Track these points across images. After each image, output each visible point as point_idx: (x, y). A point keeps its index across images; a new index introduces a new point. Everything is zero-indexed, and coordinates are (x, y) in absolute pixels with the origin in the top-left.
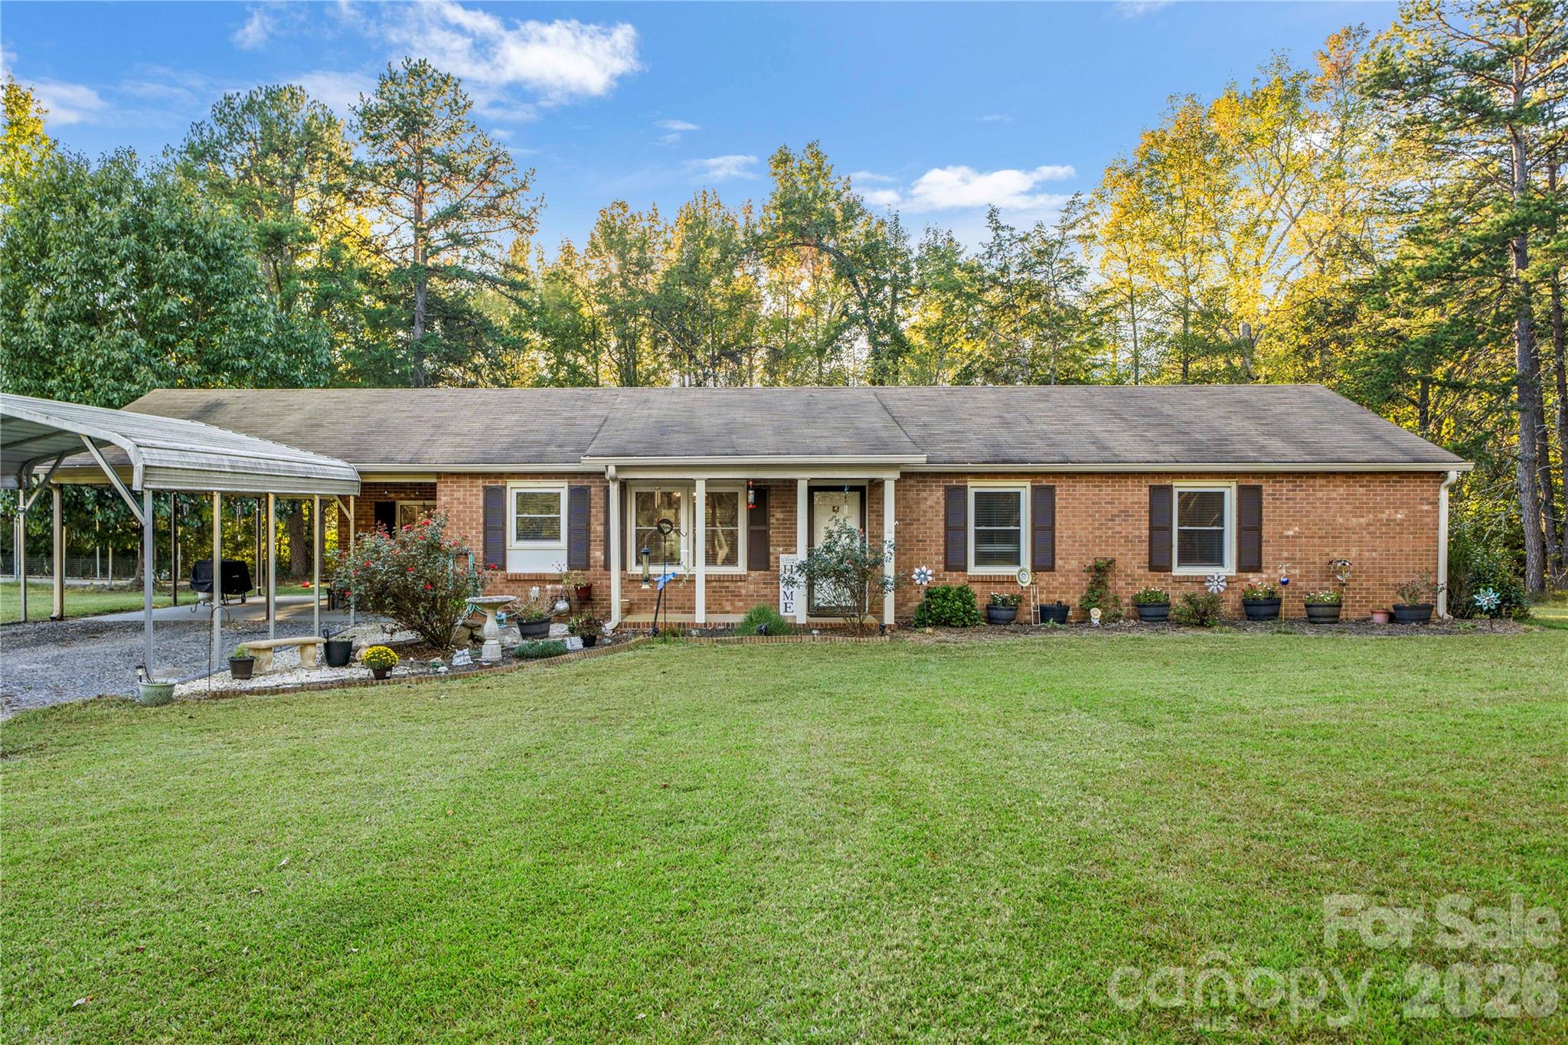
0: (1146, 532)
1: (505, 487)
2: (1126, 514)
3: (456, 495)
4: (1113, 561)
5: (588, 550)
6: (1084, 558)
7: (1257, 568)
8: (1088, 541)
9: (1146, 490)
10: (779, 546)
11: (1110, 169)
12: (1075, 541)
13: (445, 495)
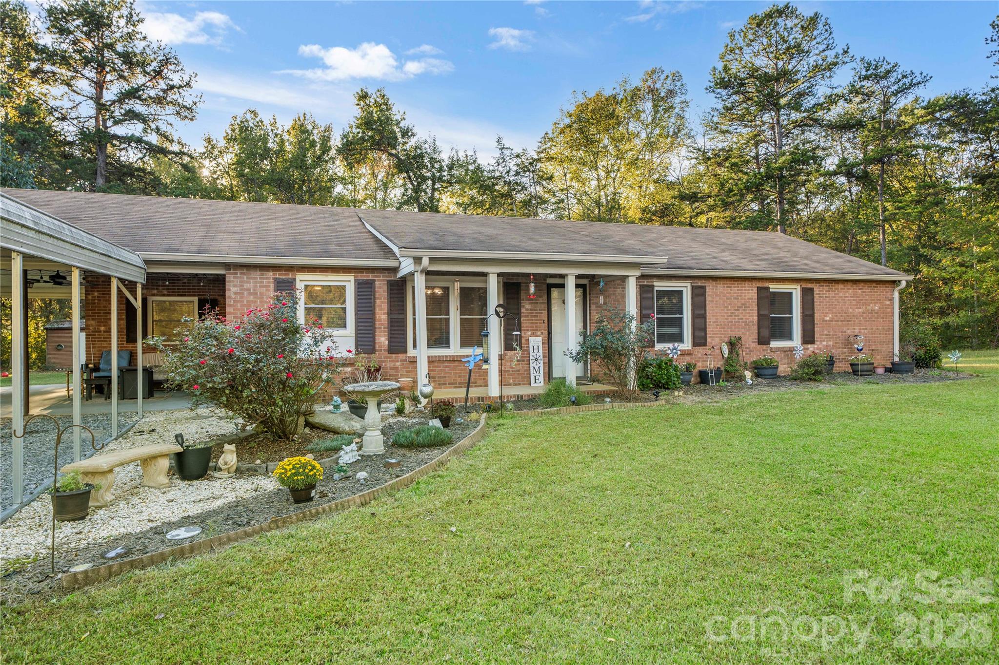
0: (756, 318)
1: (295, 279)
2: (744, 306)
3: (246, 286)
4: (740, 338)
5: (374, 336)
6: (723, 336)
7: (812, 342)
8: (725, 324)
9: (755, 290)
10: (528, 330)
11: (555, 124)
12: (717, 325)
13: (235, 286)
